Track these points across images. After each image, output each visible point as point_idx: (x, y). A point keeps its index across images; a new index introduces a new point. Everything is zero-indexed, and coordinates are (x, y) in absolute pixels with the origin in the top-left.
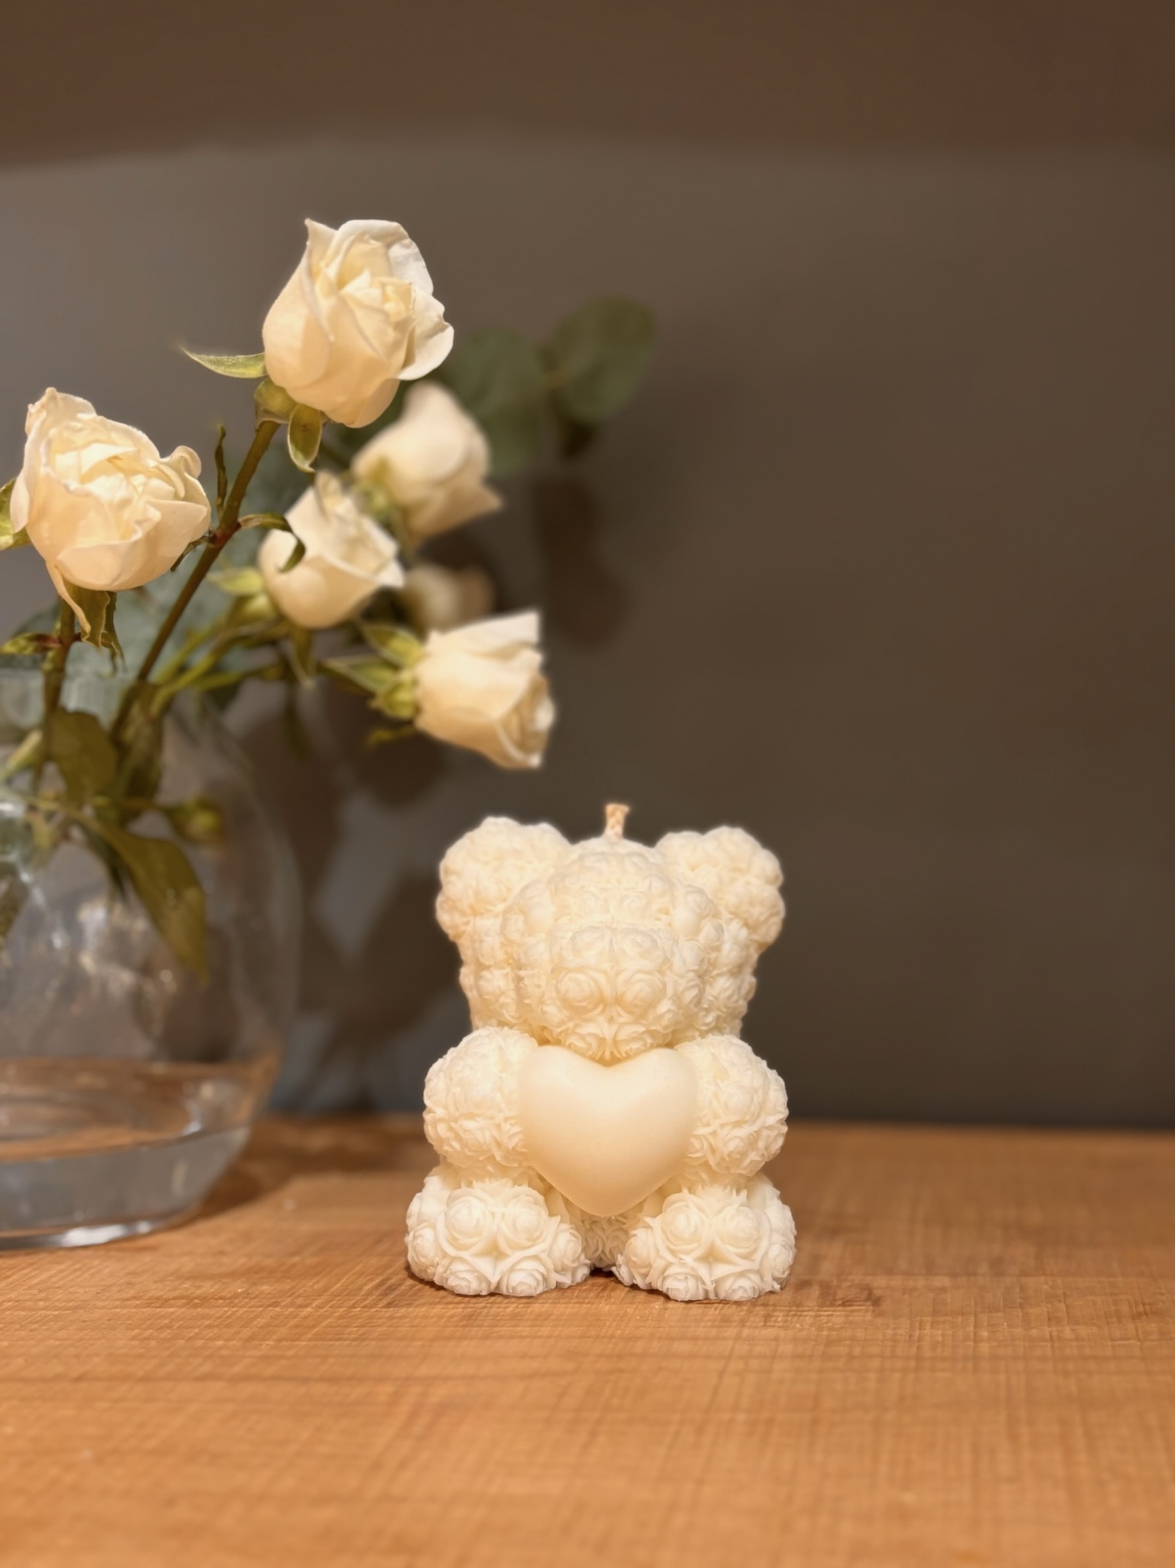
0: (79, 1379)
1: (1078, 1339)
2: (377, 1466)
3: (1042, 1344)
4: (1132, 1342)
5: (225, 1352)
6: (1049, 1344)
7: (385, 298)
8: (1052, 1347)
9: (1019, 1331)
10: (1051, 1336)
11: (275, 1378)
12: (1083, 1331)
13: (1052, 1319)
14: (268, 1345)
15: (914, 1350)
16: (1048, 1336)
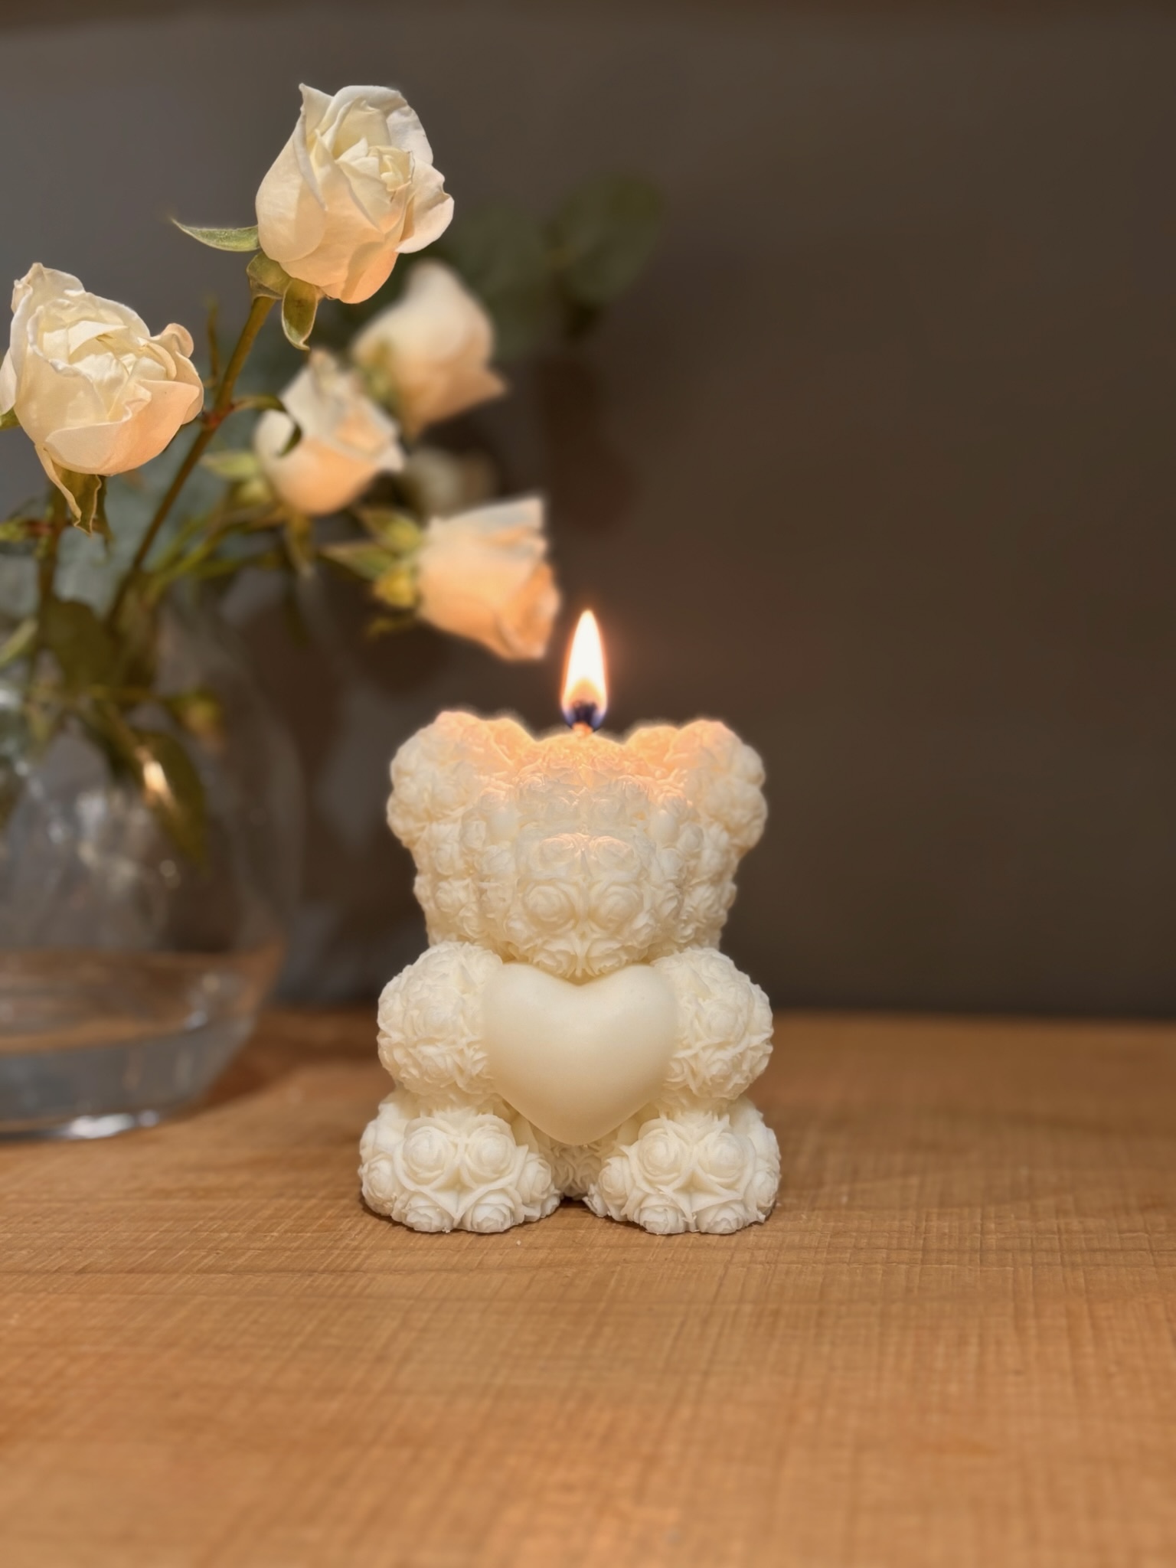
0: (82, 1271)
1: (1085, 1231)
2: (381, 1359)
3: (1048, 1236)
4: (1140, 1234)
5: (230, 1244)
6: (1056, 1237)
7: (382, 167)
8: (1060, 1239)
9: (1026, 1223)
10: (1059, 1229)
11: (279, 1270)
12: (1091, 1223)
13: (1060, 1212)
14: (272, 1236)
15: (921, 1242)
16: (1056, 1229)
